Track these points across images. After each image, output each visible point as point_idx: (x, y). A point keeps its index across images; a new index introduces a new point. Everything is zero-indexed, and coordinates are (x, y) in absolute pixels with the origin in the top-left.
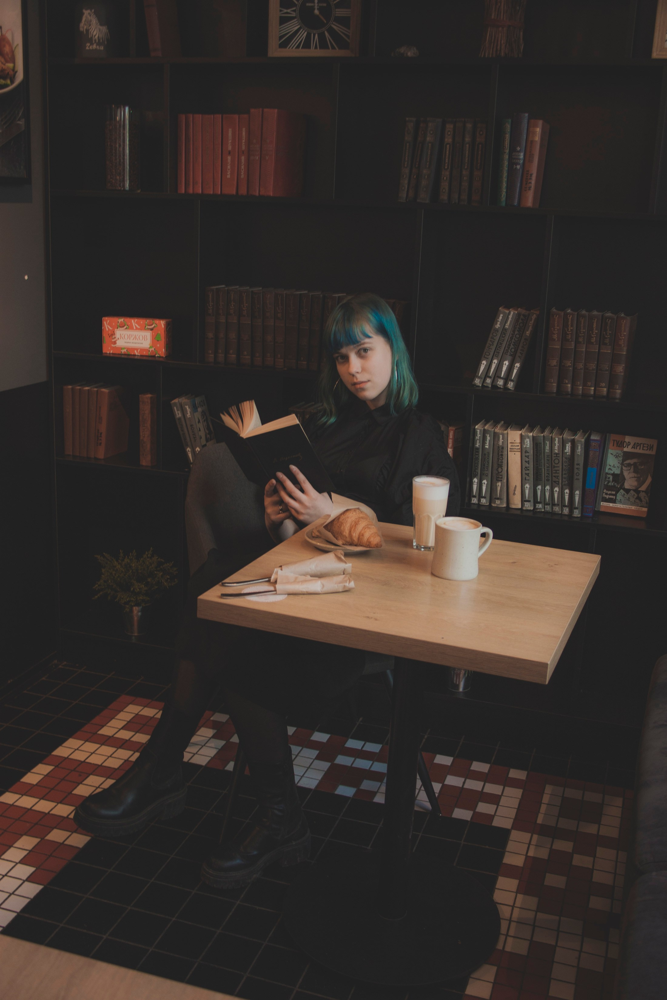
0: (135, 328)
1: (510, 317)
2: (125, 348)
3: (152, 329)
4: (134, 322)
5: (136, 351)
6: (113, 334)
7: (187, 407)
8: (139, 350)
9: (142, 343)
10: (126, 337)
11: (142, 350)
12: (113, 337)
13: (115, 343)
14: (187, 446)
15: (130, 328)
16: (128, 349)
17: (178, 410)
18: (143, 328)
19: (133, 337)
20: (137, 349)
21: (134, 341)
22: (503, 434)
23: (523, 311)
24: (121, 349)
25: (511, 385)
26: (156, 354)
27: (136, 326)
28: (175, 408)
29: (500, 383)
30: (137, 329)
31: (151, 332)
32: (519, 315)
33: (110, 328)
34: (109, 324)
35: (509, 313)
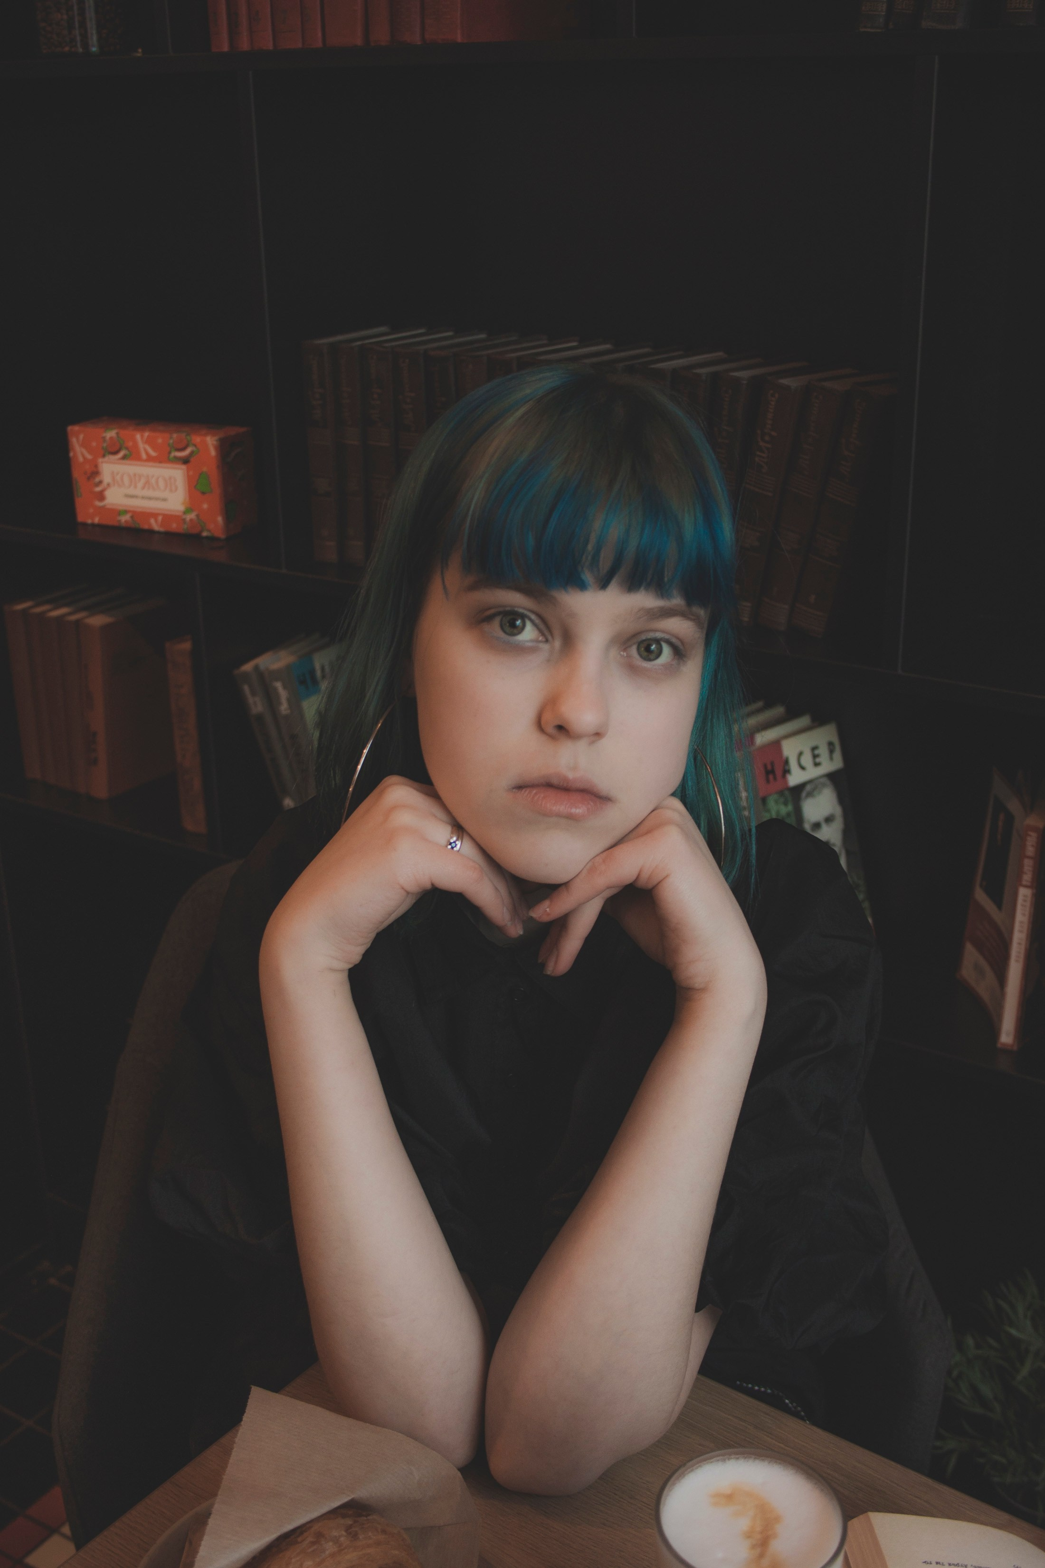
0: (144, 456)
2: (126, 512)
3: (185, 461)
4: (141, 439)
5: (152, 521)
6: (96, 473)
7: (278, 685)
8: (160, 518)
9: (165, 500)
10: (126, 480)
11: (168, 518)
12: (97, 480)
13: (101, 496)
15: (132, 456)
16: (135, 514)
17: (254, 694)
18: (163, 459)
19: (143, 481)
20: (155, 515)
21: (147, 493)
24: (119, 513)
26: (201, 531)
27: (147, 453)
28: (246, 688)
30: (150, 459)
31: (184, 467)
33: (89, 457)
34: (84, 445)
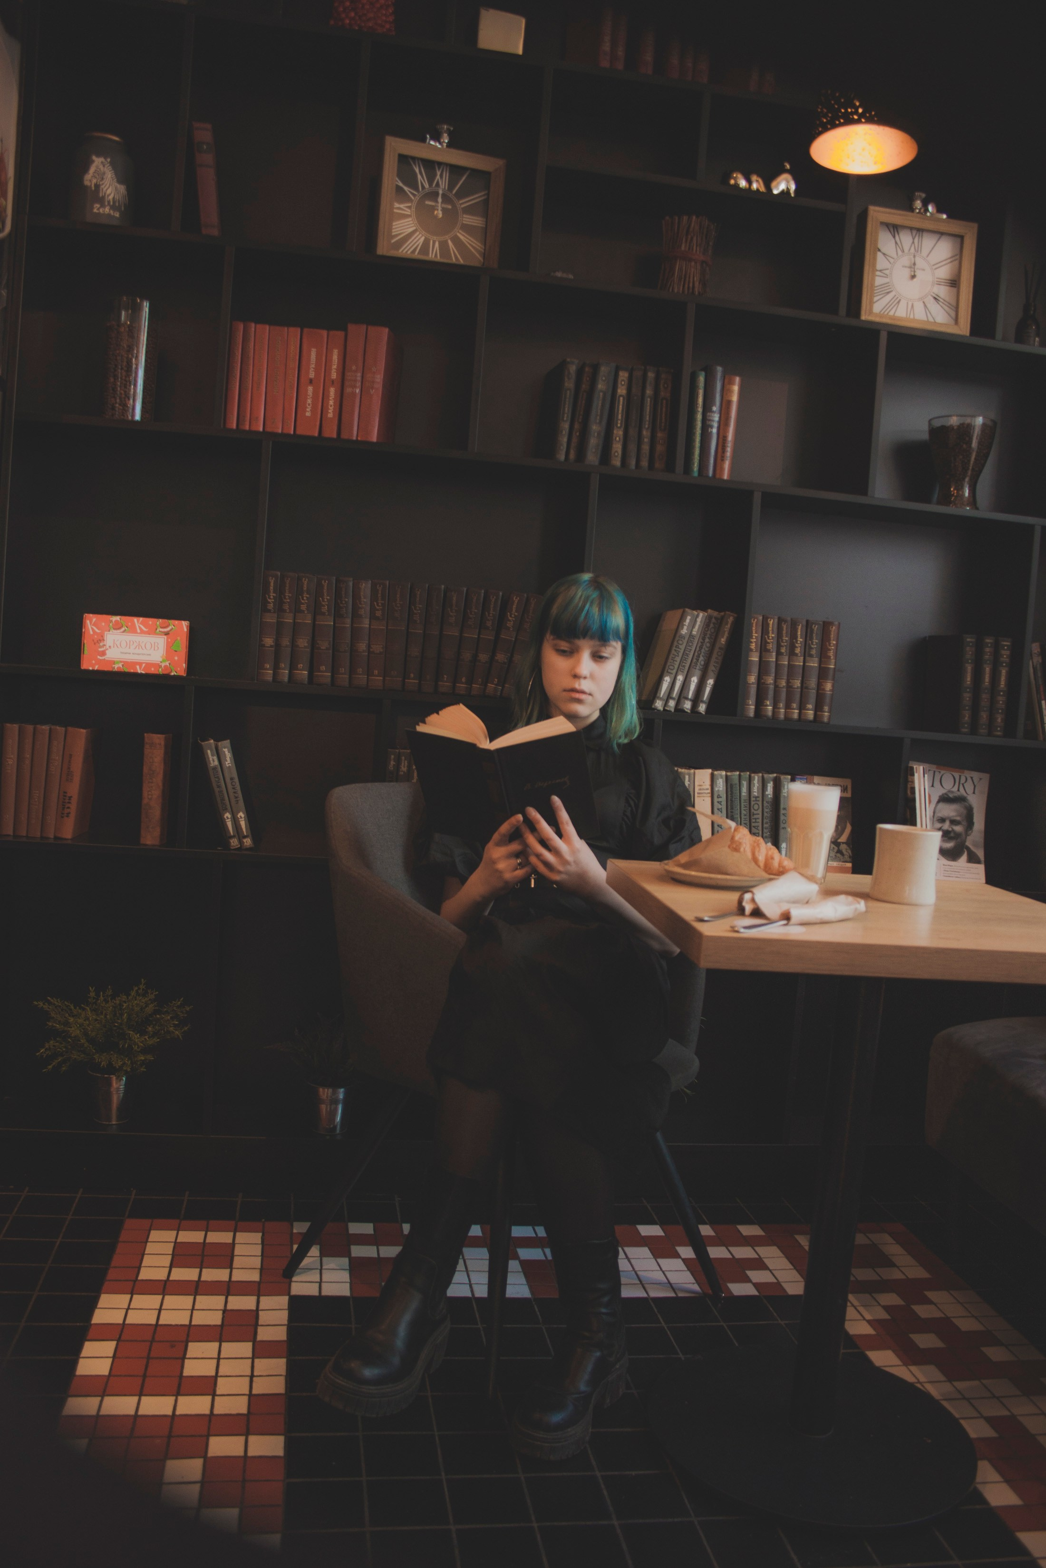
0: (139, 631)
1: (699, 620)
2: (121, 662)
3: (167, 634)
4: (137, 622)
5: (138, 667)
6: (101, 639)
7: (226, 750)
8: (144, 665)
9: (150, 655)
10: (123, 644)
11: (149, 665)
12: (101, 644)
13: (103, 653)
14: (226, 810)
15: (133, 630)
16: (125, 663)
17: (213, 755)
18: (152, 632)
19: (135, 644)
20: (140, 664)
21: (137, 651)
22: (689, 775)
23: (715, 614)
24: (114, 662)
25: (702, 708)
26: (171, 672)
27: (140, 628)
28: (209, 751)
29: (687, 705)
30: (142, 632)
31: (165, 637)
32: (709, 618)
33: (97, 631)
34: (95, 625)
35: (697, 616)
